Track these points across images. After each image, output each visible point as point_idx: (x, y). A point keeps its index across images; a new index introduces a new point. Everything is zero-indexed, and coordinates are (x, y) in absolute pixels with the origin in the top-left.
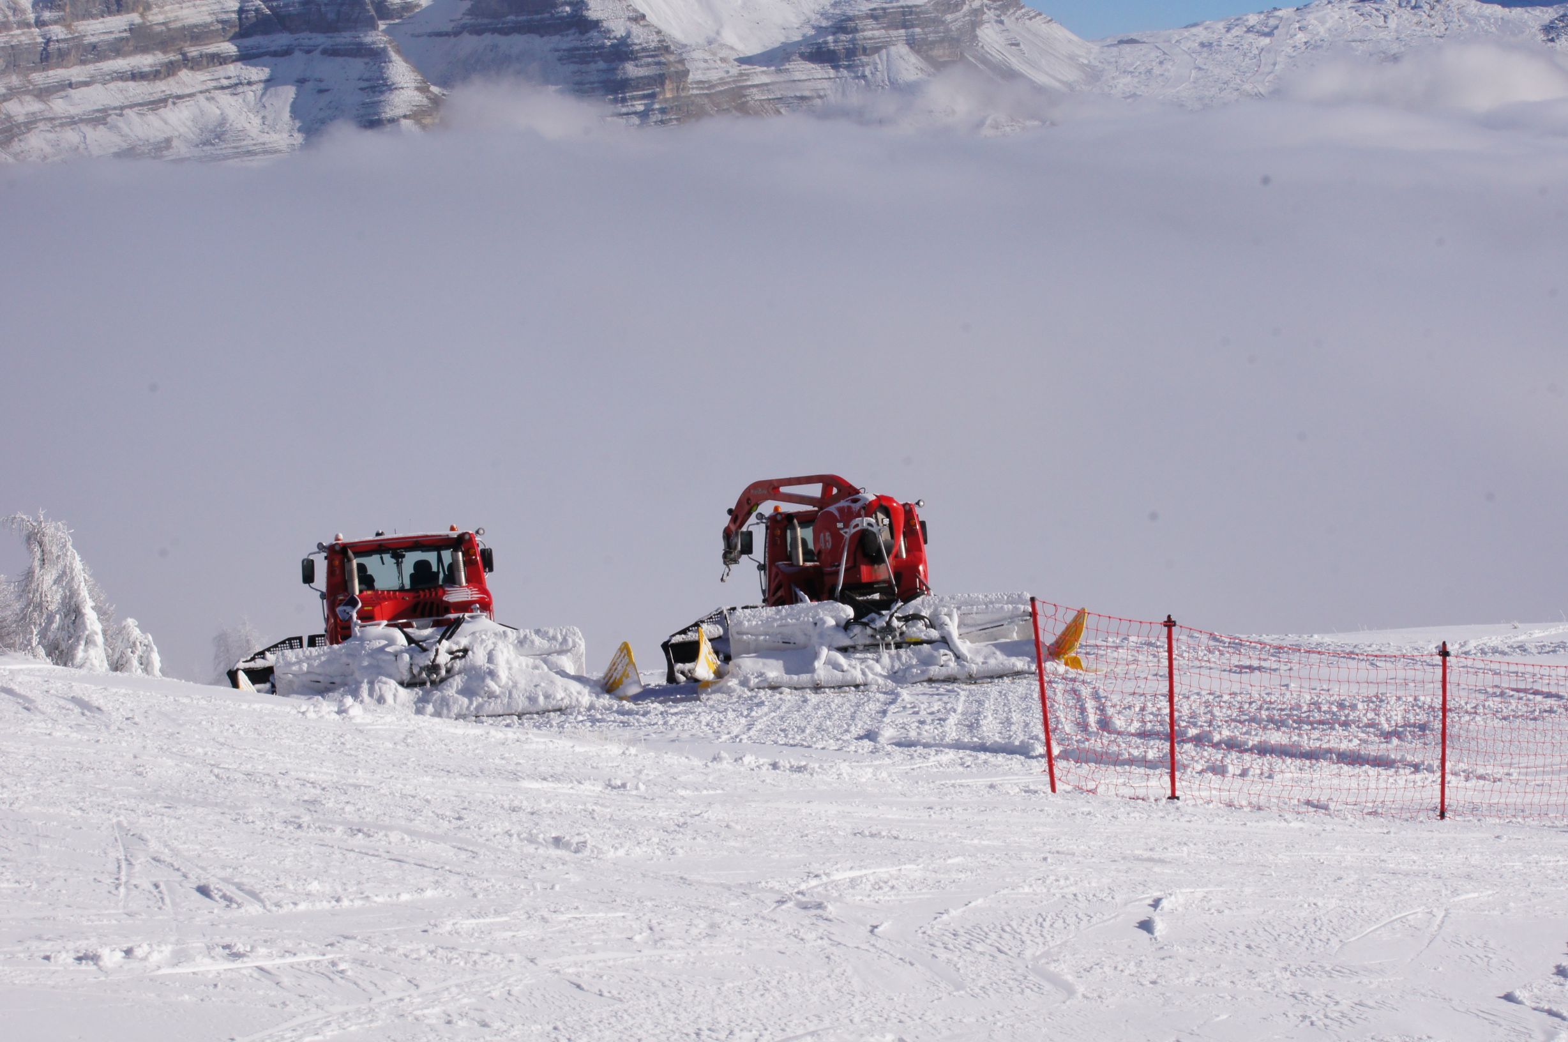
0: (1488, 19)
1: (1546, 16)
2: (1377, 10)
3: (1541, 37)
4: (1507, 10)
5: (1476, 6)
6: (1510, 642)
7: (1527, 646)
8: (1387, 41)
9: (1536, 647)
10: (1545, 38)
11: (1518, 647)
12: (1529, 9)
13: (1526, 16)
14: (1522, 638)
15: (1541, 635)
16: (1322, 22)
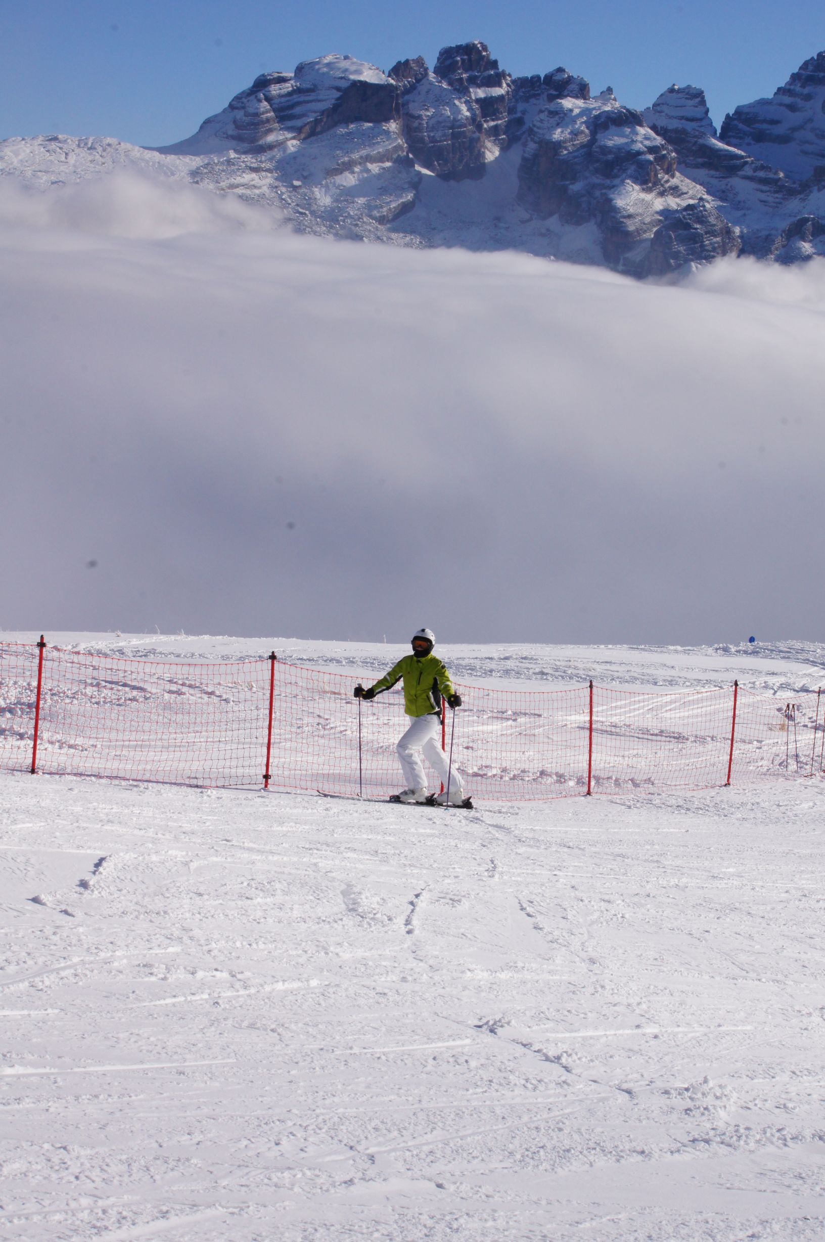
0: (147, 162)
1: (194, 163)
2: (61, 148)
3: (189, 179)
4: (163, 156)
5: (139, 151)
6: (112, 647)
7: (125, 650)
8: (66, 173)
9: (132, 652)
10: (191, 181)
11: (118, 651)
12: (181, 157)
13: (178, 162)
14: (122, 644)
15: (138, 643)
16: (16, 154)
